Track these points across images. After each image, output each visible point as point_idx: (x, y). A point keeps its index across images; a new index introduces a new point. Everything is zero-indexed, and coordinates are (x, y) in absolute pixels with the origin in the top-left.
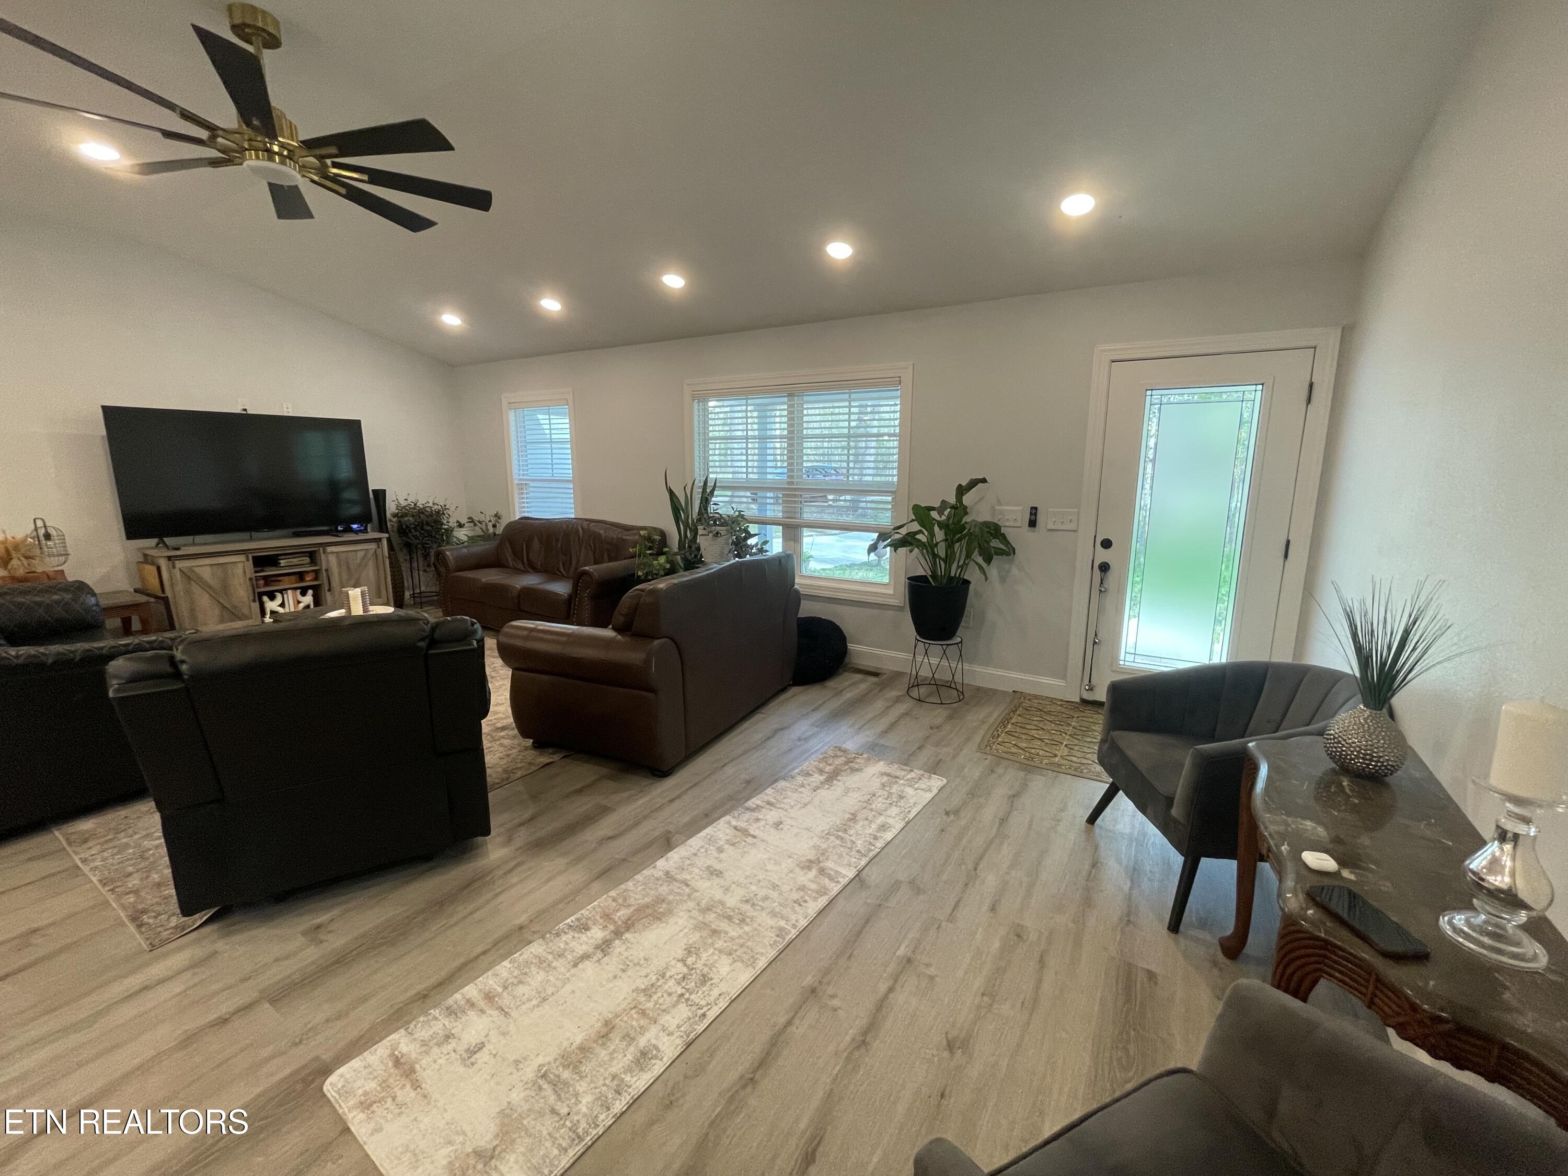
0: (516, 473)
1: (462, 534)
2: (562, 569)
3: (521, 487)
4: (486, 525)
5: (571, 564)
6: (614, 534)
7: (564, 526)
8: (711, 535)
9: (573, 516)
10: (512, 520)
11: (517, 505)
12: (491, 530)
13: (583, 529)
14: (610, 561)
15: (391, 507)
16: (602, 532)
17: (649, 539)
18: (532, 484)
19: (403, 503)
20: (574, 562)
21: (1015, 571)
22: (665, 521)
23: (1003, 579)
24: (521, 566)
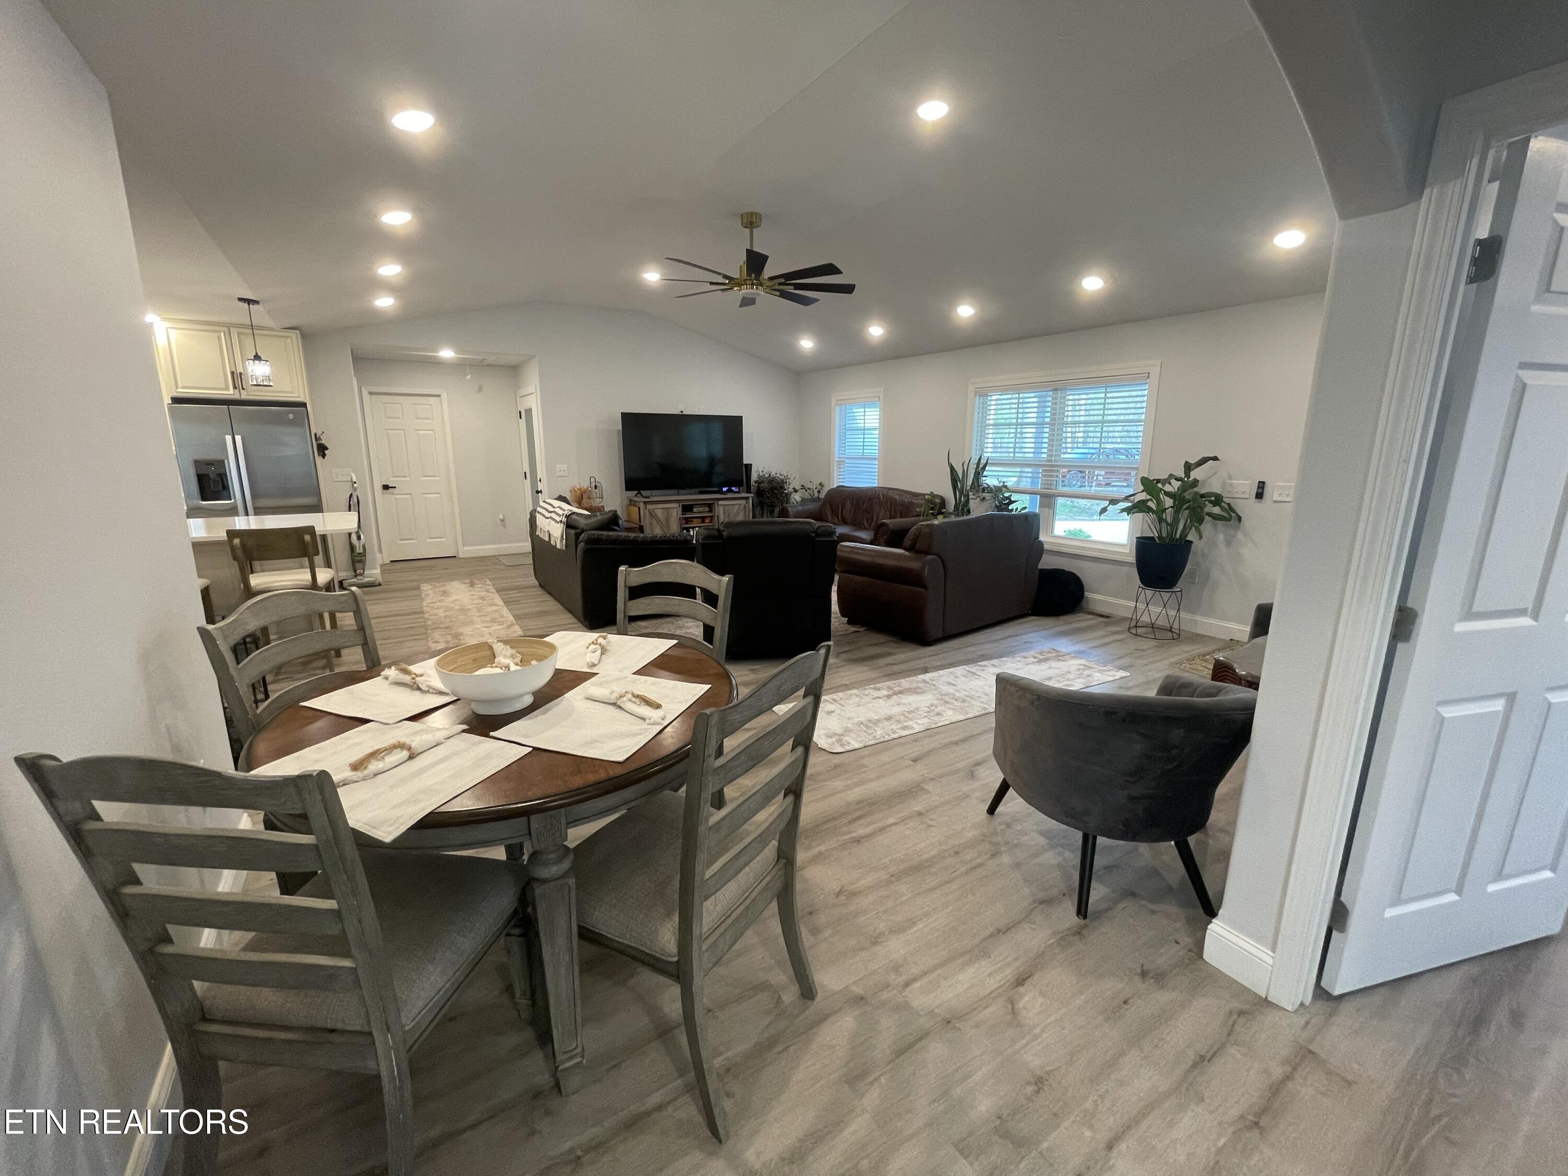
0: (836, 455)
1: (797, 497)
2: (865, 523)
3: (840, 463)
4: (813, 491)
5: (872, 520)
6: (907, 499)
7: (869, 493)
8: (978, 499)
9: (876, 485)
10: (831, 487)
11: (835, 474)
12: (816, 495)
13: (883, 495)
14: (901, 517)
15: (754, 477)
16: (897, 497)
17: (931, 502)
18: (847, 461)
19: (761, 474)
20: (875, 518)
21: (1240, 536)
22: (945, 490)
23: (1228, 543)
24: (836, 521)
